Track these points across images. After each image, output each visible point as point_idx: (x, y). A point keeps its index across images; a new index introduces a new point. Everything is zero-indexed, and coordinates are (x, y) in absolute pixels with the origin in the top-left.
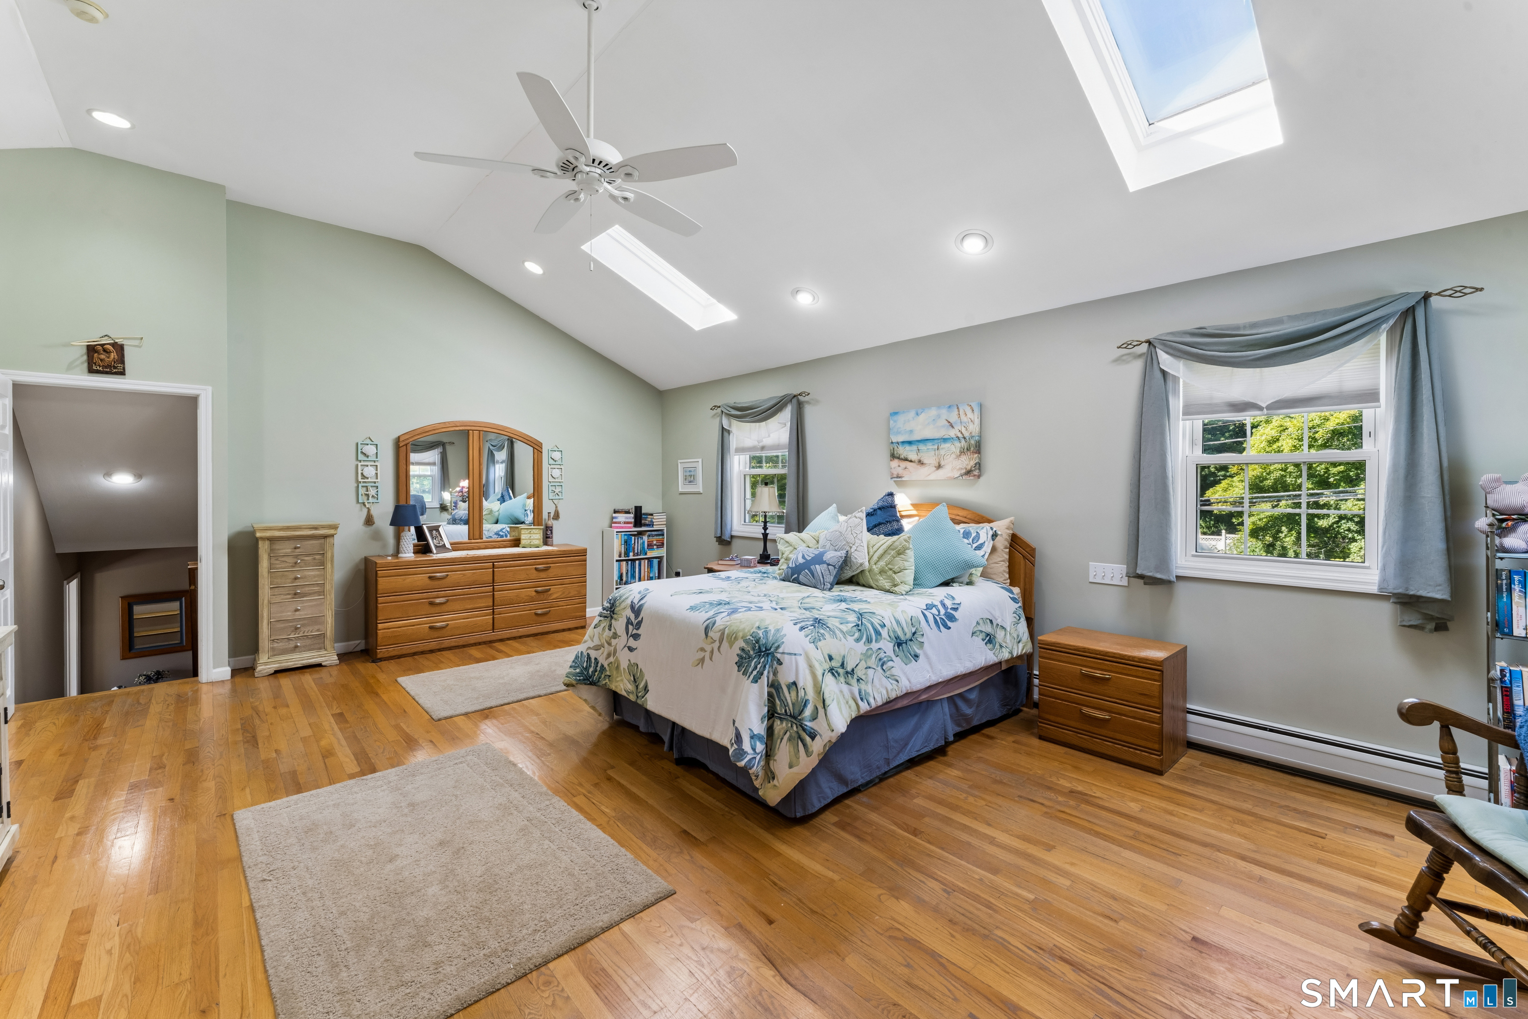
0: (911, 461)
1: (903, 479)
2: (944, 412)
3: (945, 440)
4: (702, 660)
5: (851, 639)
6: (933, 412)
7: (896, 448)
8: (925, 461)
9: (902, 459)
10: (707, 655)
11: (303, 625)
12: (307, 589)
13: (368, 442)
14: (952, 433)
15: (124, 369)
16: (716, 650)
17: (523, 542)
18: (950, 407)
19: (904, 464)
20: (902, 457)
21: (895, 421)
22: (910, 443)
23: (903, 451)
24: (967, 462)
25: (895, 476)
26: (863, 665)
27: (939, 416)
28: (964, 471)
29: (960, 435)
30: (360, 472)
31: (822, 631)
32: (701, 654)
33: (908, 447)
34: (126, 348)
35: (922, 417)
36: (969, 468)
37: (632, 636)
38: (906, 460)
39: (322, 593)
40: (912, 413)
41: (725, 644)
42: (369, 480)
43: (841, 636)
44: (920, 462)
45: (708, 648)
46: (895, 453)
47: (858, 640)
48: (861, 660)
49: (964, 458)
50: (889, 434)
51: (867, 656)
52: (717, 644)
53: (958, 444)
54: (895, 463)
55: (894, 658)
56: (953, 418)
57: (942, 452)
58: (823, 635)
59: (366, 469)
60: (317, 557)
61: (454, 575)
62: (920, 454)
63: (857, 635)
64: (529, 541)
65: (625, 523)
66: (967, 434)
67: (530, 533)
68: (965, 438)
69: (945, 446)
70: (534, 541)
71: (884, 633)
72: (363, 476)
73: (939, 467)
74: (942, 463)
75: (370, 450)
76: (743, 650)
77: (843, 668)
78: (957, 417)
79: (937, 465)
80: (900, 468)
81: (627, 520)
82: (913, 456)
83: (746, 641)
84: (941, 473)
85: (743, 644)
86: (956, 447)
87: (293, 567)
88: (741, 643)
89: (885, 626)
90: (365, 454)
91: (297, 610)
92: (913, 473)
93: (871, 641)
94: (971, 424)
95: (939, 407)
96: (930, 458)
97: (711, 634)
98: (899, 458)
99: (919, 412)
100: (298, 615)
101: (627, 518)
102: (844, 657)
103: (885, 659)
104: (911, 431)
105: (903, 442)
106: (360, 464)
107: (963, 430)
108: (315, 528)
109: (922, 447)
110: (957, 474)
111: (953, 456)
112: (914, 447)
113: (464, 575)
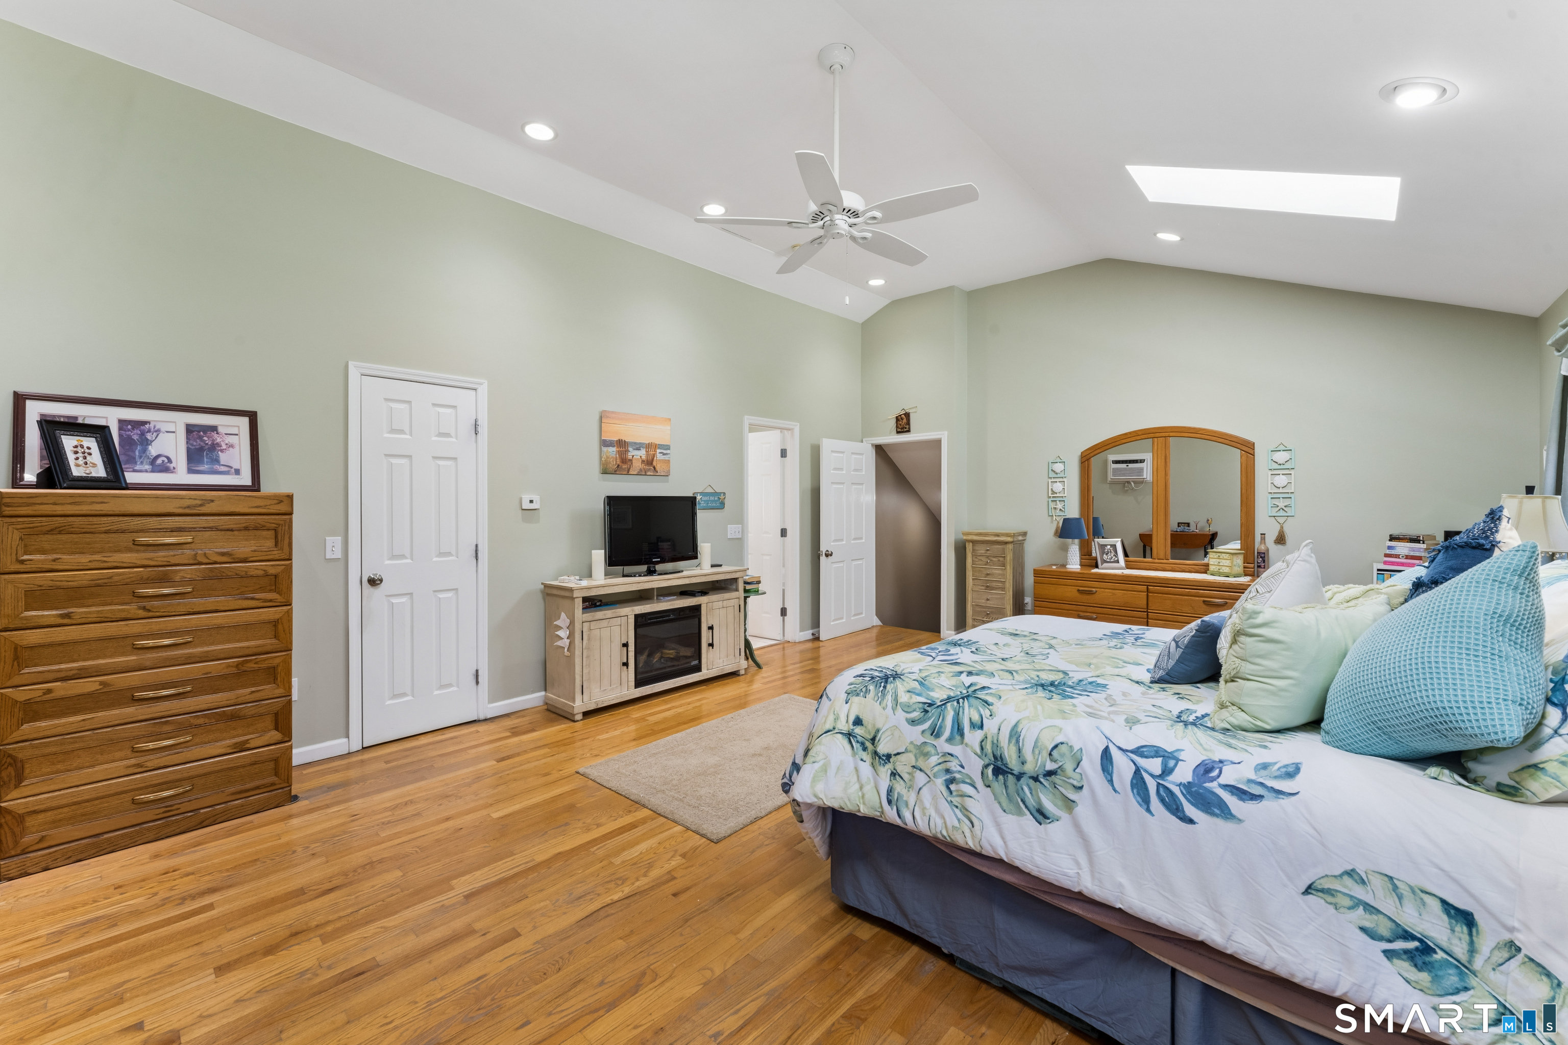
5: (901, 715)
11: (992, 612)
12: (994, 584)
13: (1058, 460)
15: (909, 428)
17: (1212, 568)
26: (909, 758)
30: (1050, 488)
31: (872, 688)
34: (911, 415)
39: (1003, 589)
42: (1058, 495)
43: (890, 705)
47: (913, 722)
48: (906, 751)
51: (922, 751)
55: (979, 783)
58: (868, 691)
59: (1055, 485)
60: (1001, 559)
61: (1103, 592)
63: (915, 715)
64: (1218, 567)
65: (1407, 557)
67: (1219, 558)
70: (1224, 568)
71: (973, 738)
72: (1053, 492)
75: (1059, 467)
77: (873, 744)
81: (1412, 554)
87: (986, 565)
89: (981, 727)
90: (1054, 472)
91: (988, 600)
93: (938, 736)
100: (989, 604)
101: (1413, 549)
102: (878, 731)
103: (958, 776)
106: (1050, 481)
108: (997, 535)
113: (1114, 594)
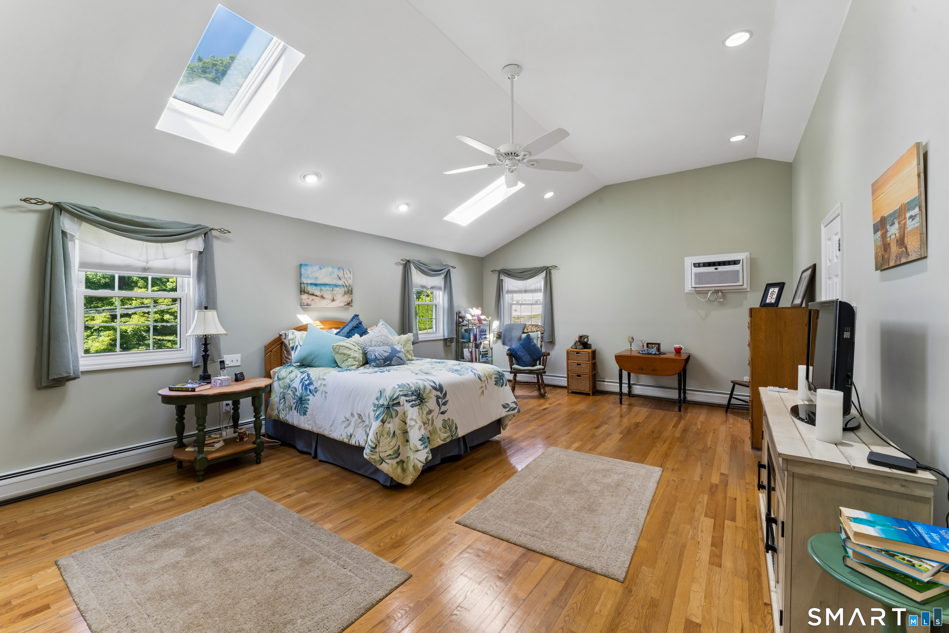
0: (316, 296)
1: (311, 306)
2: (336, 270)
3: (336, 286)
4: (483, 392)
6: (330, 269)
7: (306, 287)
8: (325, 297)
9: (310, 294)
10: (484, 388)
14: (340, 283)
16: (487, 384)
18: (339, 268)
19: (311, 297)
20: (311, 293)
21: (305, 270)
22: (316, 285)
23: (311, 289)
24: (348, 299)
25: (305, 304)
27: (333, 272)
28: (346, 303)
29: (344, 284)
32: (482, 390)
33: (314, 287)
35: (323, 271)
36: (348, 301)
37: (443, 404)
38: (313, 295)
40: (317, 268)
41: (489, 380)
44: (322, 297)
45: (484, 385)
46: (306, 290)
49: (346, 296)
50: (300, 277)
52: (486, 381)
53: (343, 289)
54: (305, 297)
56: (341, 275)
57: (335, 292)
62: (322, 292)
66: (347, 284)
68: (346, 286)
69: (337, 289)
73: (333, 300)
74: (335, 298)
76: (496, 378)
78: (343, 274)
79: (332, 299)
80: (309, 300)
82: (317, 293)
83: (495, 374)
84: (334, 304)
85: (495, 376)
86: (342, 290)
88: (494, 376)
92: (318, 303)
94: (349, 279)
95: (333, 267)
96: (328, 295)
97: (482, 379)
98: (308, 293)
99: (322, 267)
104: (316, 278)
105: (311, 284)
107: (346, 282)
109: (323, 288)
110: (342, 305)
111: (341, 295)
112: (319, 288)
